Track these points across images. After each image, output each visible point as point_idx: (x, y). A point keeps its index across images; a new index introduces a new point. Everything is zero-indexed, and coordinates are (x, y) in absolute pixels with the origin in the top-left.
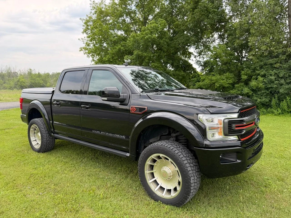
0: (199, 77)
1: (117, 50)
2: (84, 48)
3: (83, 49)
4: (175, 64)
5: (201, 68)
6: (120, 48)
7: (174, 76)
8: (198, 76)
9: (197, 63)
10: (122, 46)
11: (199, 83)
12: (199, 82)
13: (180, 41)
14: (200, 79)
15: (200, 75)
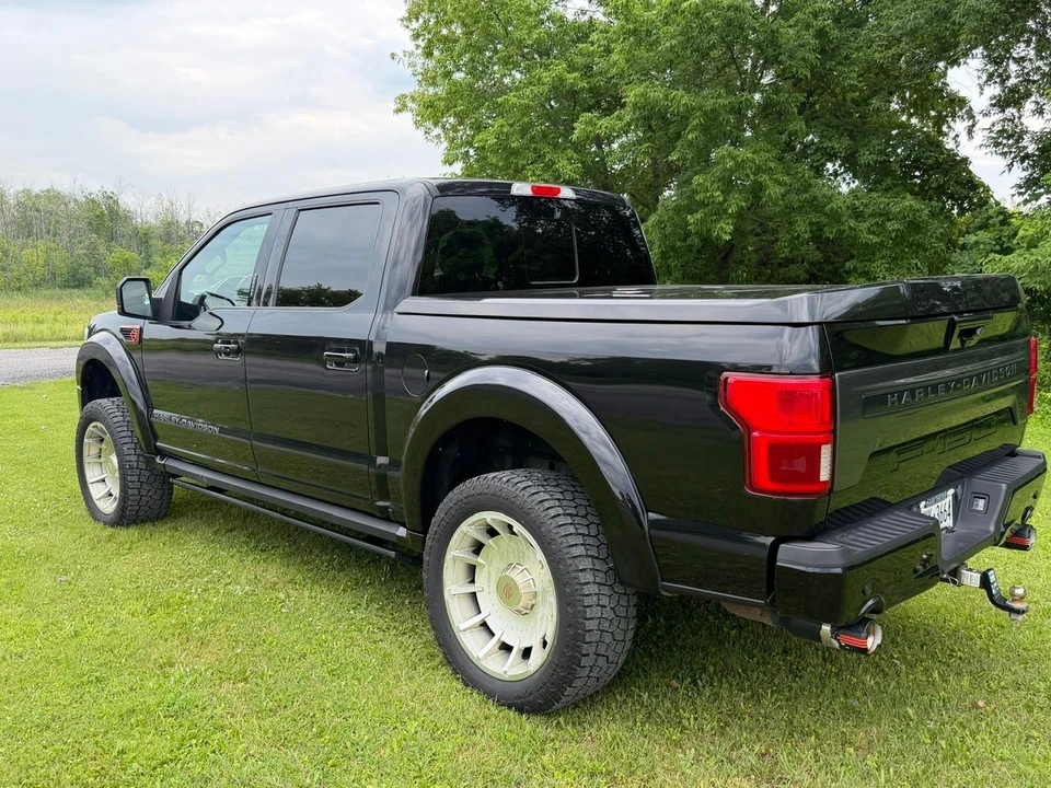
0: (1009, 224)
1: (546, 88)
2: (413, 99)
3: (410, 104)
4: (866, 157)
5: (1019, 173)
6: (561, 80)
7: (857, 218)
8: (1003, 223)
9: (997, 145)
10: (572, 68)
11: (1006, 259)
12: (1006, 251)
13: (895, 24)
14: (1015, 234)
15: (1011, 216)
